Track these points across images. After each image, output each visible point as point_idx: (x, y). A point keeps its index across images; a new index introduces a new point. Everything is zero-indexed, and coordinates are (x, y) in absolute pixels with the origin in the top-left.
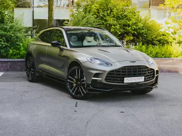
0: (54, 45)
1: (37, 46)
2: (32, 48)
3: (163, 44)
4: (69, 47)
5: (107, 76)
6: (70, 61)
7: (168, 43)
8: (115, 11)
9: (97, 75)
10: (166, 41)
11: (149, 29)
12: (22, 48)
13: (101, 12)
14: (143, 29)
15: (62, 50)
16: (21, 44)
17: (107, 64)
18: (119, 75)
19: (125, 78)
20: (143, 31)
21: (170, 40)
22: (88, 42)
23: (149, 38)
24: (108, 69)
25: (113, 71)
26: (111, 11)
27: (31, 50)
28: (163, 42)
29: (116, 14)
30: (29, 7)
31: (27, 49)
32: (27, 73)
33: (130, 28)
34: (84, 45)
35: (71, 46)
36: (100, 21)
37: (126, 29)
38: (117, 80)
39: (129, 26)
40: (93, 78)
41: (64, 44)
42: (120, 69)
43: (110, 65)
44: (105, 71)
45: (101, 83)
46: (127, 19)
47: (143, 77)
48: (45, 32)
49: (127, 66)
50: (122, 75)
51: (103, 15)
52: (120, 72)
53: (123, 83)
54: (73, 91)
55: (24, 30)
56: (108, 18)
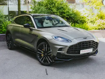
0: (25, 27)
1: (13, 27)
2: (10, 28)
3: (83, 23)
4: (36, 28)
5: (68, 50)
6: (38, 38)
7: (85, 22)
8: (56, 5)
9: (61, 49)
10: (84, 21)
11: (75, 14)
12: (4, 27)
13: (49, 5)
14: (72, 15)
15: (31, 30)
16: (3, 25)
17: (68, 41)
18: (77, 48)
19: (81, 51)
20: (72, 16)
21: (86, 21)
22: (46, 23)
23: (76, 20)
24: (69, 44)
25: (72, 46)
26: (55, 5)
27: (9, 29)
28: (83, 22)
29: (57, 6)
30: (6, 5)
31: (6, 28)
32: (7, 44)
33: (65, 14)
34: (44, 26)
35: (38, 27)
36: (48, 10)
37: (63, 15)
38: (75, 52)
39: (64, 13)
40: (58, 52)
41: (33, 26)
42: (77, 44)
43: (70, 41)
44: (66, 46)
45: (63, 55)
46: (63, 9)
47: (92, 49)
48: (18, 17)
49: (82, 42)
50: (79, 48)
51: (50, 7)
52: (77, 46)
53: (80, 54)
54: (42, 60)
55: (4, 17)
56: (53, 9)
